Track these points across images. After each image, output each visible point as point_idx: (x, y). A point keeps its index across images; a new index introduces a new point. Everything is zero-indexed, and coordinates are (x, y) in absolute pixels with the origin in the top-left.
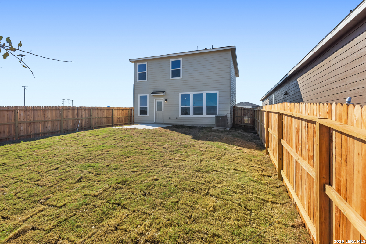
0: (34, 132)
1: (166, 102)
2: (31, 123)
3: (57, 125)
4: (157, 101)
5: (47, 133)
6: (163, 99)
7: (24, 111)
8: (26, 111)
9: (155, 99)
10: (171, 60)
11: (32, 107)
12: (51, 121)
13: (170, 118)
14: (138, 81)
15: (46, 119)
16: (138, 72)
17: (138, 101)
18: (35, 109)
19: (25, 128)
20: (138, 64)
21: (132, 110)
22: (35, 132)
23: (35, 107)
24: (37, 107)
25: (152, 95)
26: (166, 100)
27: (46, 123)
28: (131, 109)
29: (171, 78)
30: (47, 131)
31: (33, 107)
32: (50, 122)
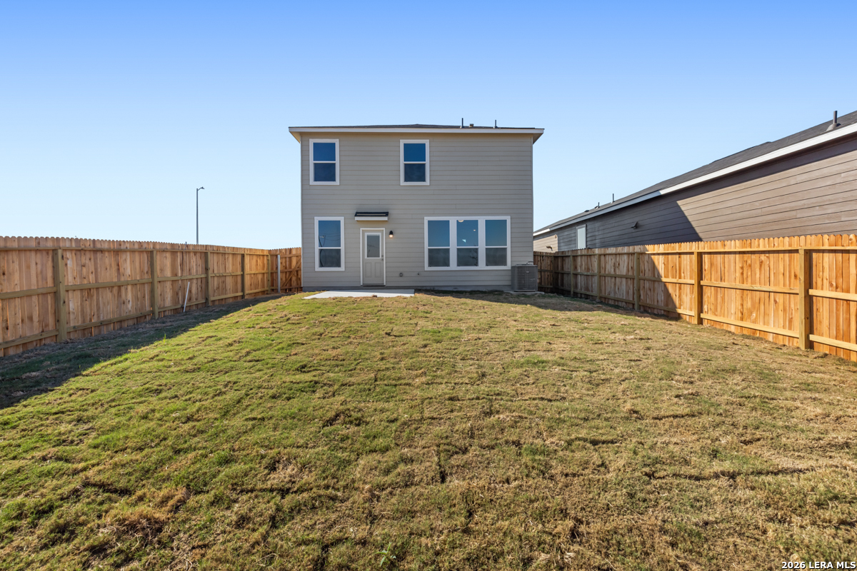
0: (98, 317)
1: (391, 236)
2: (90, 289)
3: (144, 297)
4: (366, 234)
5: (124, 320)
6: (384, 229)
7: (74, 252)
8: (78, 253)
9: (361, 229)
10: (403, 142)
11: (90, 240)
12: (132, 285)
13: (401, 275)
14: (312, 182)
15: (122, 279)
16: (312, 162)
17: (314, 233)
18: (98, 246)
19: (78, 306)
20: (312, 141)
21: (277, 256)
22: (101, 318)
23: (98, 240)
24: (102, 240)
25: (357, 218)
26: (391, 233)
27: (123, 289)
28: (274, 253)
29: (403, 183)
30: (125, 315)
31: (94, 240)
32: (129, 287)
